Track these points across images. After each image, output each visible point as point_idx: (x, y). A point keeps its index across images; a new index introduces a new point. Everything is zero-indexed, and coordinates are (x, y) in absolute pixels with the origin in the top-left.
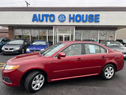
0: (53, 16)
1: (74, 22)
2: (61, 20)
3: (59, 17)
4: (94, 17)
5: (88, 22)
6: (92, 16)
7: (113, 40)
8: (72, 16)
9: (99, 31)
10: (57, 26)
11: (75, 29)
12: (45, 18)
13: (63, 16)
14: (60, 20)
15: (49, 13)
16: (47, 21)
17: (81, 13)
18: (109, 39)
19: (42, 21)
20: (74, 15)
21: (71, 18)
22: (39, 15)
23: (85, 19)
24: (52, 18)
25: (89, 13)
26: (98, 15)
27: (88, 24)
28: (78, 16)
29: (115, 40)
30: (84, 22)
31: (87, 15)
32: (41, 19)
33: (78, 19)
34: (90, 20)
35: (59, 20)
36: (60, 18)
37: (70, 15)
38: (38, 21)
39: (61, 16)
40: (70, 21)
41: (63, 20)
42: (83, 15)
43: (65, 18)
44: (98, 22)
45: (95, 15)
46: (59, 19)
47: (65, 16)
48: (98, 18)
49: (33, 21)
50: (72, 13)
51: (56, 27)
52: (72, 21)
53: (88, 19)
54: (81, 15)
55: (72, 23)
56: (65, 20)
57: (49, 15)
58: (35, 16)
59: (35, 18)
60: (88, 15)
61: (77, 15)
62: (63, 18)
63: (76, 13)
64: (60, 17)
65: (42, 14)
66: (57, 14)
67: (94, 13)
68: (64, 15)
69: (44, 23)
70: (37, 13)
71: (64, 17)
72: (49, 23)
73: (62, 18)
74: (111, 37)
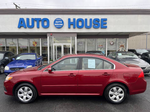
0: (46, 20)
1: (74, 28)
2: (58, 26)
4: (100, 22)
5: (92, 28)
6: (97, 20)
7: (124, 50)
8: (72, 21)
9: (107, 39)
10: (53, 34)
11: (76, 37)
12: (35, 23)
13: (60, 21)
15: (42, 17)
16: (38, 27)
17: (84, 17)
18: (120, 49)
19: (32, 27)
20: (74, 19)
21: (70, 24)
22: (28, 19)
23: (88, 25)
24: (46, 24)
25: (93, 17)
26: (106, 20)
27: (92, 30)
28: (80, 20)
29: (127, 51)
30: (88, 28)
31: (91, 20)
32: (31, 24)
33: (80, 24)
34: (96, 25)
35: (55, 26)
36: (57, 23)
37: (69, 19)
38: (26, 28)
39: (57, 21)
40: (69, 28)
41: (60, 26)
42: (86, 20)
43: (63, 23)
44: (106, 27)
45: (102, 19)
46: (55, 24)
47: (62, 21)
48: (106, 24)
49: (20, 27)
50: (72, 17)
51: (51, 35)
52: (72, 27)
53: (93, 24)
54: (84, 19)
55: (72, 30)
56: (62, 26)
57: (42, 19)
58: (21, 21)
59: (22, 24)
60: (93, 19)
61: (78, 19)
62: (60, 23)
63: (77, 17)
64: (56, 22)
65: (32, 19)
66: (52, 18)
67: (100, 17)
68: (61, 19)
69: (35, 30)
70: (25, 17)
72: (41, 30)
73: (59, 23)
74: (122, 46)
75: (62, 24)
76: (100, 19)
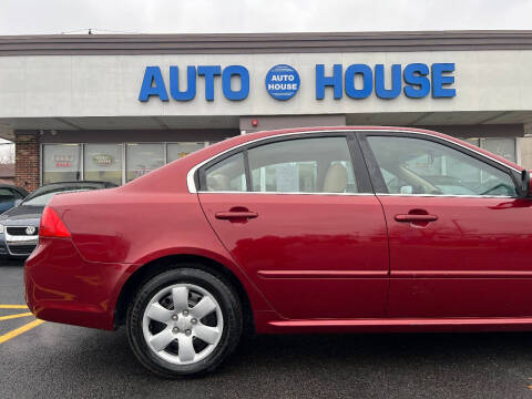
0: (240, 72)
1: (337, 98)
2: (280, 91)
3: (268, 80)
4: (429, 77)
5: (402, 96)
6: (419, 70)
8: (329, 73)
10: (262, 122)
12: (201, 85)
13: (288, 74)
14: (275, 91)
15: (224, 61)
16: (210, 99)
17: (371, 60)
19: (188, 97)
20: (337, 68)
21: (324, 84)
22: (174, 71)
23: (388, 86)
24: (236, 86)
25: (405, 59)
26: (449, 68)
27: (403, 106)
28: (359, 70)
30: (387, 97)
31: (396, 68)
32: (183, 88)
33: (359, 84)
34: (415, 88)
36: (275, 82)
37: (320, 69)
38: (166, 100)
39: (276, 74)
40: (320, 97)
42: (380, 68)
43: (297, 80)
44: (450, 95)
45: (434, 66)
46: (271, 87)
47: (295, 74)
48: (451, 81)
49: (145, 98)
50: (329, 60)
51: (255, 126)
52: (329, 93)
53: (404, 85)
54: (372, 67)
55: (329, 106)
56: (295, 91)
57: (223, 68)
58: (152, 75)
59: (154, 86)
60: (404, 66)
61: (351, 68)
62: (288, 82)
63: (347, 60)
64: (274, 78)
65: (189, 68)
66: (258, 65)
67: (428, 59)
68: (289, 67)
69: (199, 108)
70: (164, 62)
71: (291, 77)
72: (222, 108)
73: (283, 82)
75: (294, 86)
76: (429, 66)
